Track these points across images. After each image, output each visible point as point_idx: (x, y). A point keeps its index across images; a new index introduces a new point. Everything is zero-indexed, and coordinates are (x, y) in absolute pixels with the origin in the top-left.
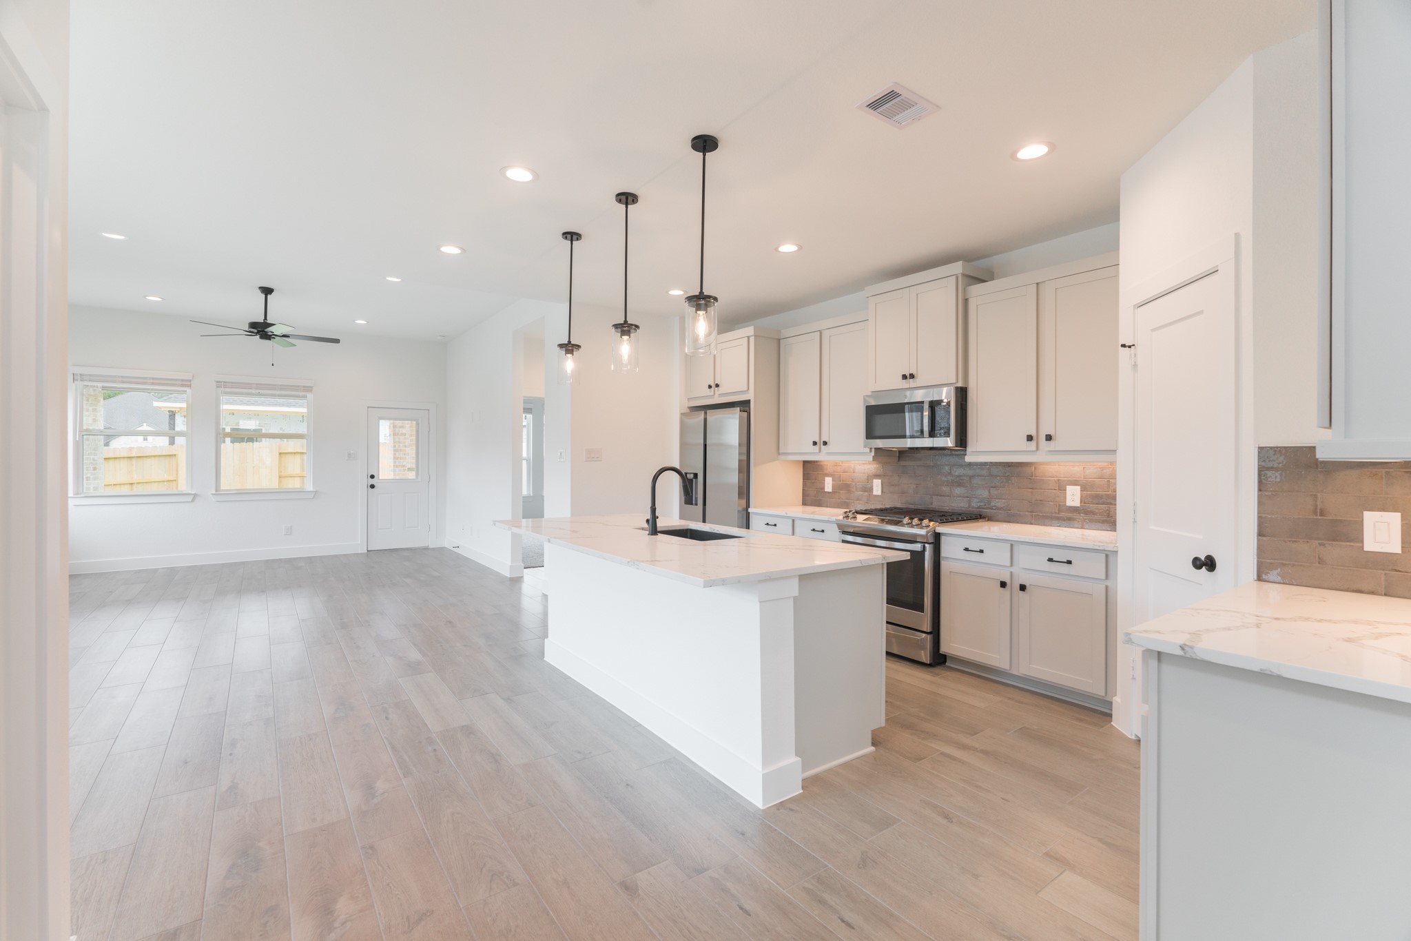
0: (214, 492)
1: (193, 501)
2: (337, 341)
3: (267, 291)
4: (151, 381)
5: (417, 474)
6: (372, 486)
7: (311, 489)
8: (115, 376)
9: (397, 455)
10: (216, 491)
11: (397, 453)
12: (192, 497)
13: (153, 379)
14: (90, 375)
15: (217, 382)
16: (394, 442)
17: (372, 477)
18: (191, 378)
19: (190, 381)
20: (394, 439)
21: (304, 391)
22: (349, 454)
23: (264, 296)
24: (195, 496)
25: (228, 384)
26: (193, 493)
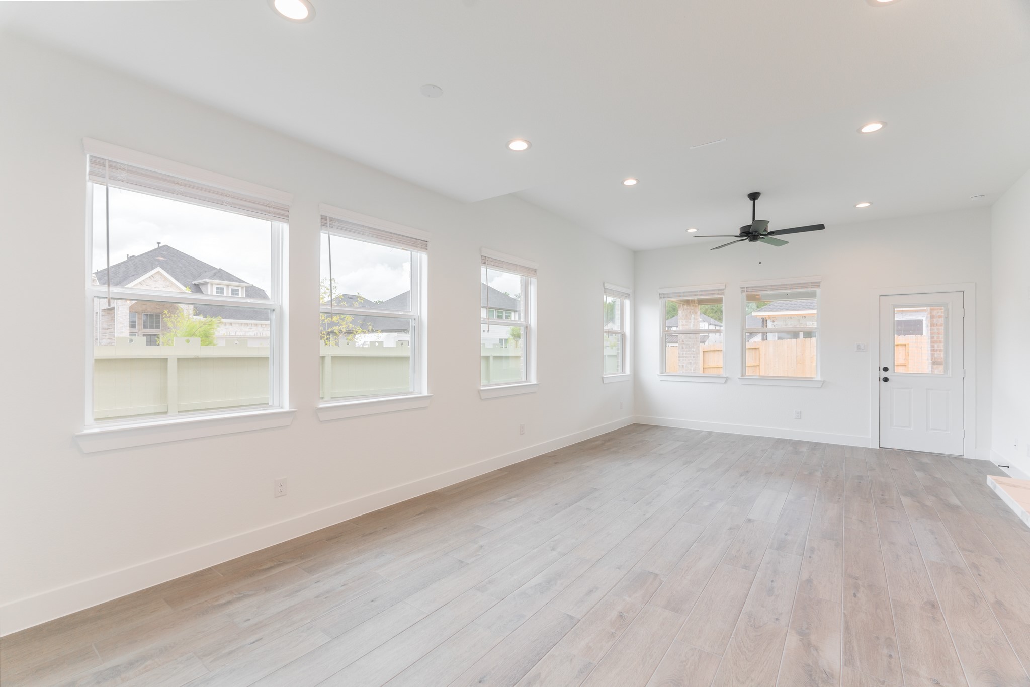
0: (740, 377)
1: (726, 382)
2: (821, 227)
3: (754, 196)
4: (700, 293)
5: (946, 369)
6: (886, 380)
7: (819, 378)
8: (680, 293)
9: (936, 347)
10: (742, 376)
11: (936, 345)
12: (725, 379)
13: (701, 291)
14: (668, 294)
15: (741, 288)
16: (932, 334)
17: (886, 369)
18: (724, 288)
19: (724, 289)
20: (931, 330)
21: (812, 287)
22: (859, 346)
23: (752, 201)
24: (727, 379)
25: (749, 289)
26: (726, 376)
